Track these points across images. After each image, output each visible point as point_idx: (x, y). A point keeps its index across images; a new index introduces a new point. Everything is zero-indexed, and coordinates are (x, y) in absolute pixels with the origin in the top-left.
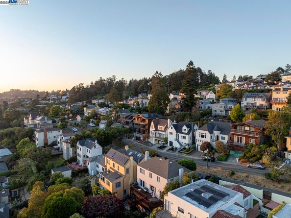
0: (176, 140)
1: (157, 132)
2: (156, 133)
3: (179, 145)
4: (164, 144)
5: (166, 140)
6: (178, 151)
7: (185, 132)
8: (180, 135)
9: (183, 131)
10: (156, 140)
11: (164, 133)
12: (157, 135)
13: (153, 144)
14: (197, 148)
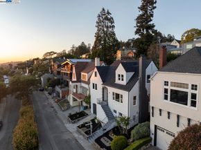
2: (77, 86)
4: (86, 108)
6: (99, 133)
8: (111, 90)
9: (117, 81)
12: (80, 91)
13: (69, 107)
14: (153, 137)
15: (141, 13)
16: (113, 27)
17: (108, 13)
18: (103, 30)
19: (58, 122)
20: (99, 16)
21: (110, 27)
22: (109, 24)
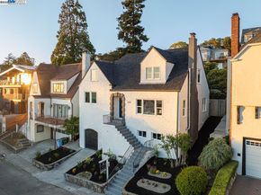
0: (112, 120)
1: (46, 101)
2: (42, 105)
3: (127, 144)
4: (65, 141)
5: (73, 124)
7: (152, 81)
8: (131, 97)
9: (143, 80)
10: (40, 129)
11: (67, 102)
13: (27, 145)
14: (240, 159)
15: (126, 10)
16: (85, 25)
17: (78, 5)
18: (71, 29)
19: (13, 172)
20: (64, 7)
21: (82, 25)
22: (79, 21)
